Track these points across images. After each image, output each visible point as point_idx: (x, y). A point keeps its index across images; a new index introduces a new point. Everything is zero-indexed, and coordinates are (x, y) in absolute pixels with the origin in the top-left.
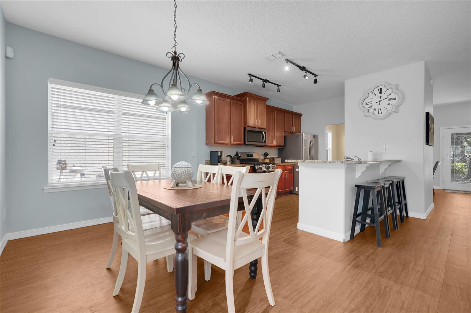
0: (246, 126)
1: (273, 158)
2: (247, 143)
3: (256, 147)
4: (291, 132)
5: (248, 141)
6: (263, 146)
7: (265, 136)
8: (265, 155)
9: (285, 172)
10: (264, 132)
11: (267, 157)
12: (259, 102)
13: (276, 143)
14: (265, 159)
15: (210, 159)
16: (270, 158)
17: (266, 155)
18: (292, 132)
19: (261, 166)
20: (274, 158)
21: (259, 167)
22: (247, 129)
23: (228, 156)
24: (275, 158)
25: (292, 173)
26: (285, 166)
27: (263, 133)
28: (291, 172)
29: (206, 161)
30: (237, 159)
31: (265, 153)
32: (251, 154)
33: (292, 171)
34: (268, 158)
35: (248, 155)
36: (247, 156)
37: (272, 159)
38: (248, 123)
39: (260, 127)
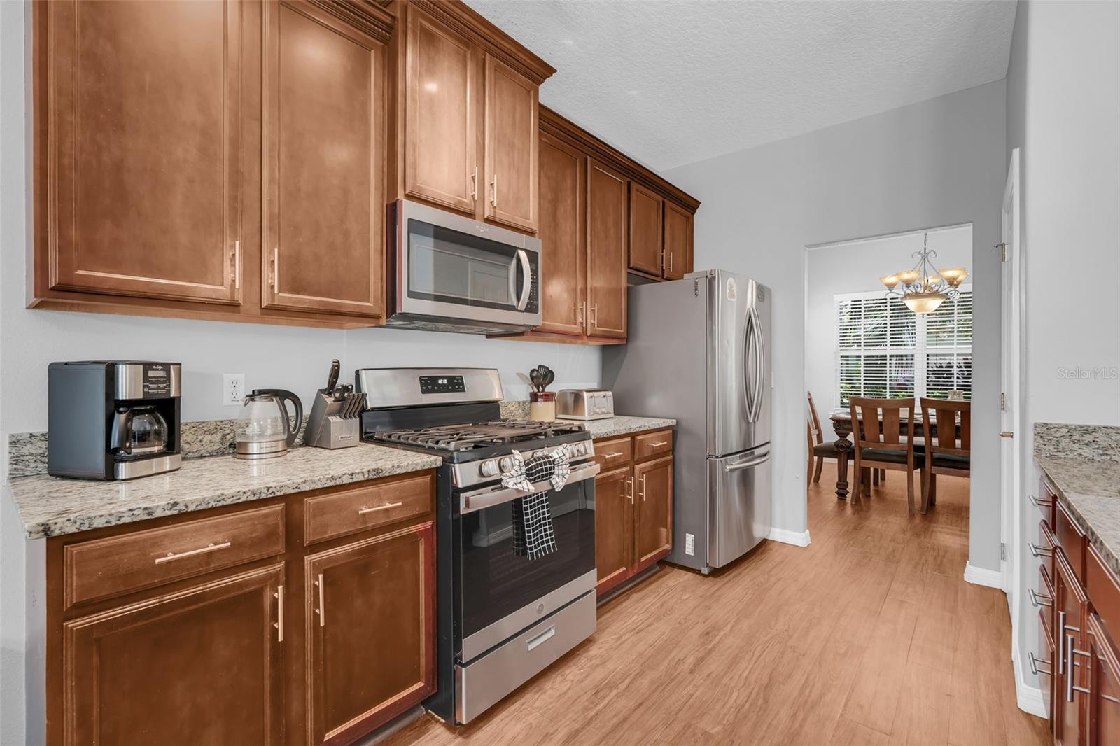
0: (401, 195)
1: (577, 396)
2: (408, 305)
3: (489, 336)
4: (653, 270)
5: (412, 295)
6: (522, 334)
7: (534, 272)
8: (532, 378)
9: (638, 467)
10: (528, 252)
11: (549, 389)
12: (497, 69)
13: (590, 321)
14: (534, 398)
15: (46, 430)
16: (563, 393)
17: (542, 377)
18: (660, 272)
19: (491, 466)
20: (581, 391)
21: (481, 474)
22: (410, 210)
23: (261, 392)
24: (586, 395)
25: (669, 469)
26: (639, 438)
27: (523, 255)
28: (665, 465)
29: (14, 443)
30: (339, 413)
31: (533, 371)
32: (450, 379)
33: (670, 457)
34: (548, 397)
35: (429, 384)
36: (424, 392)
37: (570, 400)
38: (415, 177)
39: (502, 216)
